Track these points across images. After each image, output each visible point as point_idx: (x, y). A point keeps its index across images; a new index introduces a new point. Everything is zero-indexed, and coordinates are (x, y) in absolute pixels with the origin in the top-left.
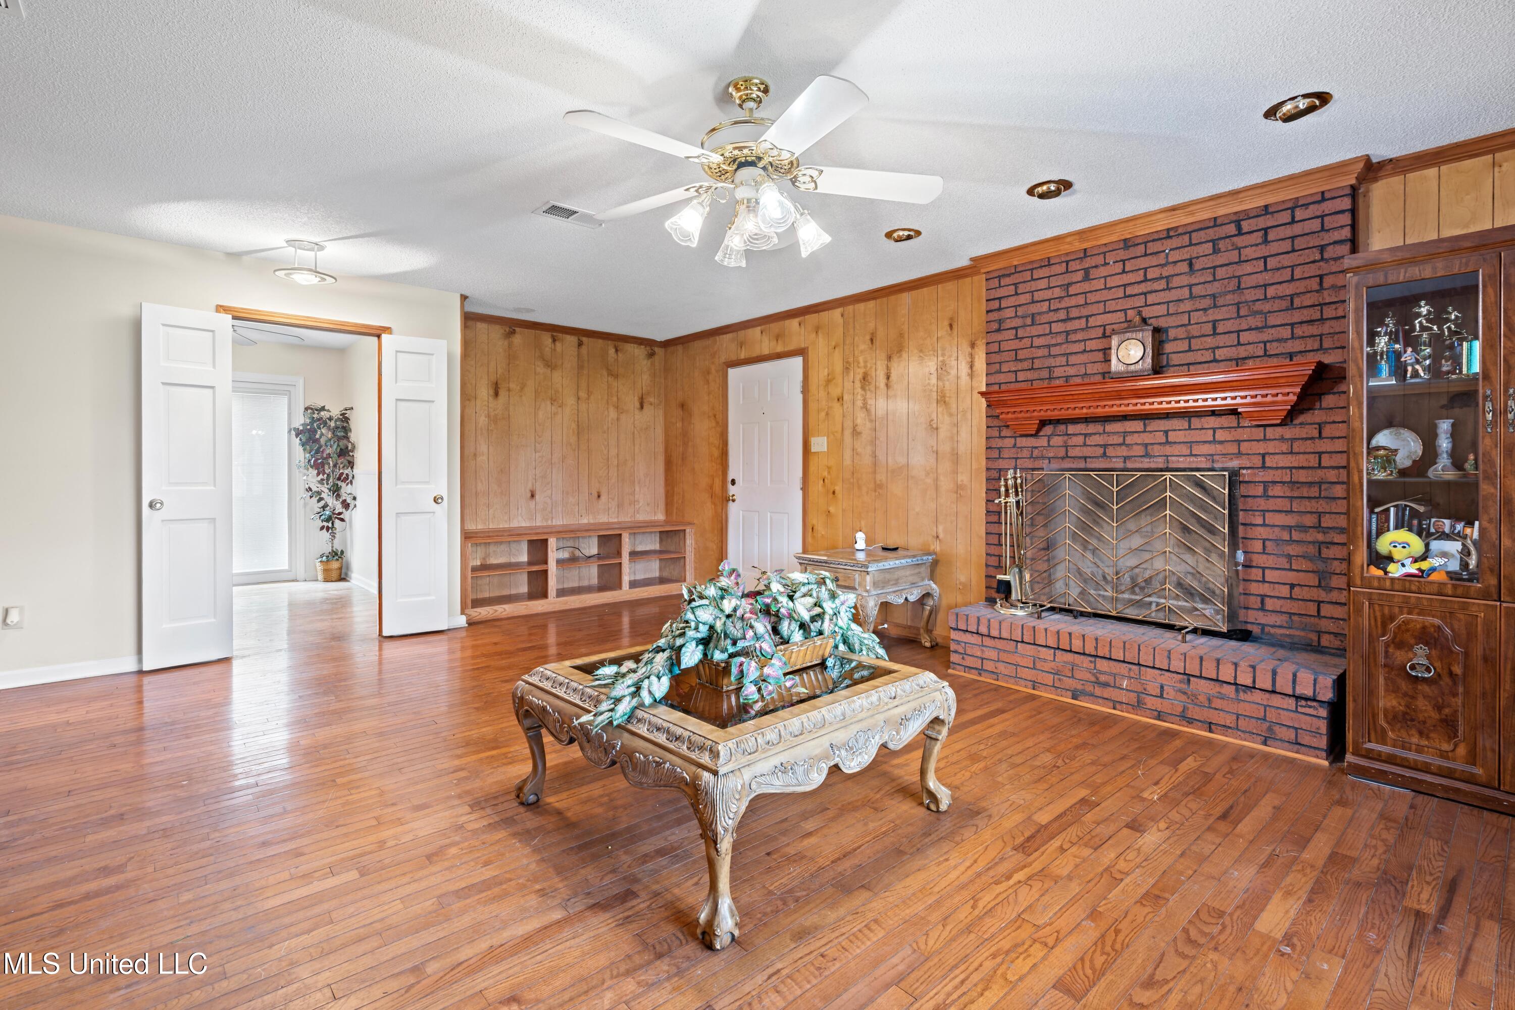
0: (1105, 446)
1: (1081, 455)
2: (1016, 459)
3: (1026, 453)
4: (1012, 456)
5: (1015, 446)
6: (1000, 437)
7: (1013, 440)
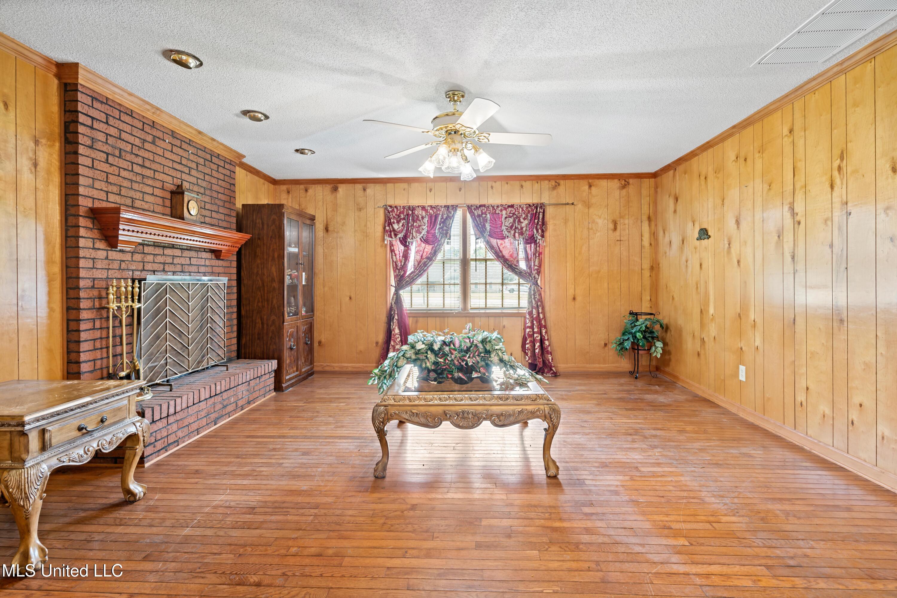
0: (164, 264)
1: (151, 269)
2: (108, 269)
3: (116, 265)
4: (104, 267)
5: (107, 258)
6: (94, 248)
7: (105, 253)
